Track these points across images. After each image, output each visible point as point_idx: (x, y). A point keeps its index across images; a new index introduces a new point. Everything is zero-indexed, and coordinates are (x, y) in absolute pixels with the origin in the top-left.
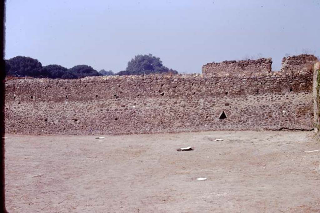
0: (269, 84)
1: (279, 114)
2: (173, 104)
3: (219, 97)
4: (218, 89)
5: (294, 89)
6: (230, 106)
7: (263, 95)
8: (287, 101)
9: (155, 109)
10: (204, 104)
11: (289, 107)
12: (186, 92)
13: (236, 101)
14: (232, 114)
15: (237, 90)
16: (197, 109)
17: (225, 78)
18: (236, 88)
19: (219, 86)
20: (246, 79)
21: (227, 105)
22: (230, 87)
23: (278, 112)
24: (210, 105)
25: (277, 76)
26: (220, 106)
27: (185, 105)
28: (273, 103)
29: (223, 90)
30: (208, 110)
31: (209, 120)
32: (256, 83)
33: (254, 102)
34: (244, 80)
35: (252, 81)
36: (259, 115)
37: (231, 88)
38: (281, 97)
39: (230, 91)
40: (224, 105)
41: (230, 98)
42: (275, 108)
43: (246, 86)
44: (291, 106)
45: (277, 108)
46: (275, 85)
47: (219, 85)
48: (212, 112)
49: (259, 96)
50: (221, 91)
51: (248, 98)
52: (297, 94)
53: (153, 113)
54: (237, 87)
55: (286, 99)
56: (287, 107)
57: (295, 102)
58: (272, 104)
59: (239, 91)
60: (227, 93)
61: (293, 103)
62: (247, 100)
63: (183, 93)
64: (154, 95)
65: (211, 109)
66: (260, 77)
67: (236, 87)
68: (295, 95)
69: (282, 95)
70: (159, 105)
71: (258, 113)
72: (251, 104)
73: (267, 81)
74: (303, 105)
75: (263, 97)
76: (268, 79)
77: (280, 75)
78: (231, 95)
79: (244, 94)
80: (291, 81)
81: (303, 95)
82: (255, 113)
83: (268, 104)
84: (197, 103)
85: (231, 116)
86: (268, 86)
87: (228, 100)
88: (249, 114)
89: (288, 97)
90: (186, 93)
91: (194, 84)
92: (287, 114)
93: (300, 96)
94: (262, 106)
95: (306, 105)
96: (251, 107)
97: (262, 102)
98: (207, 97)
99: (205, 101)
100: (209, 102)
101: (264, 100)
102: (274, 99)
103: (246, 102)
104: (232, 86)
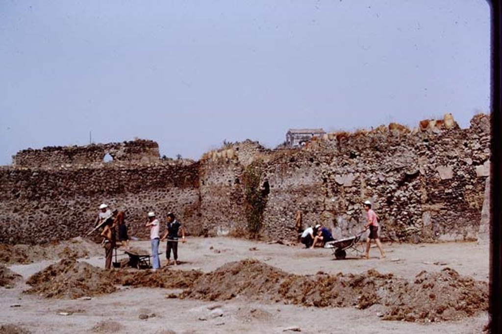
0: (151, 177)
2: (33, 210)
4: (92, 185)
5: (180, 184)
7: (145, 193)
8: (172, 200)
9: (8, 218)
10: (75, 208)
11: (174, 207)
12: (50, 191)
13: (114, 202)
15: (116, 187)
16: (66, 215)
17: (100, 171)
18: (113, 185)
19: (93, 181)
20: (126, 172)
23: (163, 214)
24: (82, 210)
25: (159, 167)
26: (95, 210)
27: (49, 210)
28: (158, 203)
29: (98, 187)
30: (80, 216)
31: (81, 231)
32: (137, 176)
33: (136, 202)
34: (123, 172)
35: (132, 174)
36: (141, 220)
37: (108, 184)
38: (166, 194)
39: (107, 188)
41: (107, 198)
42: (159, 209)
43: (125, 181)
44: (177, 206)
45: (162, 209)
46: (158, 180)
47: (93, 179)
48: (85, 219)
49: (141, 194)
50: (96, 188)
51: (128, 197)
52: (183, 191)
53: (5, 224)
54: (115, 183)
55: (170, 197)
56: (172, 208)
57: (180, 200)
58: (155, 204)
59: (118, 189)
60: (103, 191)
61: (179, 202)
62: (127, 199)
63: (46, 193)
64: (5, 197)
65: (84, 215)
66: (141, 169)
67: (113, 183)
68: (181, 191)
69: (166, 192)
70: (14, 212)
71: (141, 217)
72: (132, 205)
73: (149, 174)
74: (189, 205)
75: (145, 196)
76: (150, 171)
77: (162, 166)
78: (108, 193)
79: (123, 192)
80: (175, 174)
81: (189, 191)
82: (138, 217)
83: (152, 205)
84: (66, 206)
86: (151, 181)
88: (130, 220)
89: (173, 195)
90: (49, 193)
93: (186, 193)
94: (145, 207)
95: (192, 204)
96: (132, 209)
97: (145, 202)
98: (78, 198)
99: (76, 204)
100: (81, 205)
101: (147, 200)
102: (158, 197)
103: (127, 203)
104: (109, 182)
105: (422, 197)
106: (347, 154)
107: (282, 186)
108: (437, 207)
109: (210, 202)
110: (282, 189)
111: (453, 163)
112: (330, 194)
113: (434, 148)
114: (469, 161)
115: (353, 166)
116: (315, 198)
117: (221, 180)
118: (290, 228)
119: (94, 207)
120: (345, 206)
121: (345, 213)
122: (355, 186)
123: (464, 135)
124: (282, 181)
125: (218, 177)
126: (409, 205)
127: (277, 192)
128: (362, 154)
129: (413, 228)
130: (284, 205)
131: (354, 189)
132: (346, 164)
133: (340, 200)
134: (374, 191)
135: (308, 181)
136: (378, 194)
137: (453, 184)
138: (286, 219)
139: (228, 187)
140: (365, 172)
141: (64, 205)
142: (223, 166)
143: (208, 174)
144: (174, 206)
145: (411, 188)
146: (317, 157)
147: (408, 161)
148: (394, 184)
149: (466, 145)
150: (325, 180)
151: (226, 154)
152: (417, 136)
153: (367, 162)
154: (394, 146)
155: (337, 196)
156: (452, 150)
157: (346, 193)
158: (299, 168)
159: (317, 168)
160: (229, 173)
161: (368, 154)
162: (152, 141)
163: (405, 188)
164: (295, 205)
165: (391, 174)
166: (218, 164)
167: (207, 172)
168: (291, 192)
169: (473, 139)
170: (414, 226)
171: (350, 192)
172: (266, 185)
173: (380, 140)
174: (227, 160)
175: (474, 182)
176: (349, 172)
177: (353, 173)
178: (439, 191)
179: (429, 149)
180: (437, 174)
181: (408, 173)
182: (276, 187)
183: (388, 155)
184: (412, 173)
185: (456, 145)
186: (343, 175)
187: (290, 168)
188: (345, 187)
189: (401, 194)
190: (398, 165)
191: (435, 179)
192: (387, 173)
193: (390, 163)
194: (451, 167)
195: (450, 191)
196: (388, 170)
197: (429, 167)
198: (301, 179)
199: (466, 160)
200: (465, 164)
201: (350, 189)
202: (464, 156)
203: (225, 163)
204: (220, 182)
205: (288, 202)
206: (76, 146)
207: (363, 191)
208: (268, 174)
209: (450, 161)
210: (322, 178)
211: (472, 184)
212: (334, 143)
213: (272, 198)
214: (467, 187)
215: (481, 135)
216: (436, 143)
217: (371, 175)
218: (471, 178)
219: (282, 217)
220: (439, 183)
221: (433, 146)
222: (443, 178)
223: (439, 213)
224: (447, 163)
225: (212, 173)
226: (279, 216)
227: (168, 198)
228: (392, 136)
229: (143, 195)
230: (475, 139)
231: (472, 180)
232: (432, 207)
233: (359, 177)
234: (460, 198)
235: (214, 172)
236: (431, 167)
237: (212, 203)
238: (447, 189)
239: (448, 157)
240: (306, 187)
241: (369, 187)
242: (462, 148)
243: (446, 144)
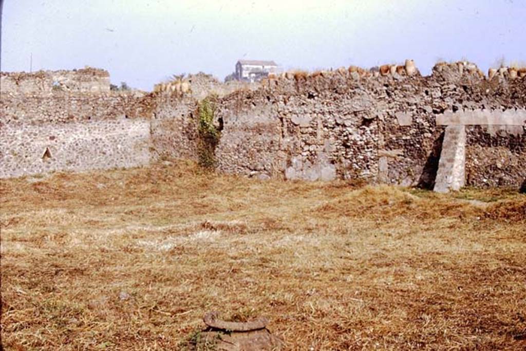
0: (102, 108)
1: (114, 150)
3: (42, 126)
4: (41, 115)
5: (130, 115)
6: (55, 140)
7: (95, 124)
8: (122, 132)
10: (23, 137)
11: (124, 140)
13: (63, 132)
14: (59, 152)
15: (65, 117)
16: (14, 145)
17: (50, 100)
18: (63, 115)
20: (76, 102)
21: (52, 138)
22: (55, 113)
23: (112, 147)
24: (30, 140)
25: (111, 98)
26: (43, 140)
28: (108, 135)
29: (47, 117)
30: (28, 146)
31: (28, 161)
32: (87, 106)
33: (85, 134)
34: (73, 102)
35: (82, 104)
36: (90, 152)
37: (57, 114)
38: (116, 126)
39: (56, 118)
40: (48, 138)
41: (56, 128)
42: (109, 141)
43: (75, 111)
44: (127, 139)
45: (111, 141)
47: (41, 109)
48: (33, 149)
49: (90, 125)
50: (45, 118)
51: (77, 128)
52: (134, 123)
54: (65, 113)
55: (121, 129)
56: (122, 141)
57: (131, 133)
58: (105, 136)
59: (67, 119)
60: (52, 121)
61: (129, 135)
62: (76, 130)
65: (31, 146)
66: (92, 99)
67: (63, 113)
68: (132, 123)
69: (116, 124)
71: (89, 149)
72: (81, 136)
73: (100, 104)
74: (140, 138)
75: (95, 127)
76: (101, 101)
78: (57, 123)
79: (73, 122)
80: (126, 105)
81: (140, 123)
82: (86, 149)
83: (101, 137)
84: (14, 135)
85: (57, 154)
86: (101, 112)
87: (54, 132)
88: (79, 151)
89: (123, 127)
91: (8, 108)
92: (123, 150)
93: (137, 125)
94: (94, 139)
95: (143, 137)
96: (81, 141)
97: (94, 133)
98: (26, 127)
99: (24, 134)
100: (29, 135)
101: (97, 131)
102: (108, 129)
103: (76, 134)
104: (58, 112)
105: (379, 142)
106: (305, 94)
107: (236, 123)
108: (394, 153)
109: (161, 135)
110: (236, 126)
111: (413, 110)
112: (286, 134)
113: (393, 93)
114: (429, 109)
115: (311, 107)
116: (269, 137)
117: (174, 113)
118: (243, 166)
119: (42, 137)
120: (301, 147)
121: (301, 154)
122: (312, 127)
123: (425, 81)
124: (237, 118)
125: (170, 110)
126: (366, 150)
127: (231, 129)
128: (320, 95)
129: (369, 173)
130: (237, 143)
131: (311, 130)
132: (303, 104)
133: (295, 141)
134: (331, 133)
135: (264, 119)
136: (335, 137)
137: (411, 132)
138: (239, 157)
139: (180, 121)
140: (323, 113)
141: (11, 134)
142: (177, 99)
143: (160, 107)
144: (124, 138)
145: (369, 132)
146: (274, 95)
147: (367, 105)
148: (352, 128)
149: (427, 92)
150: (281, 119)
151: (181, 87)
152: (378, 80)
153: (325, 103)
154: (352, 89)
155: (292, 136)
156: (412, 97)
157: (302, 133)
158: (255, 105)
159: (273, 106)
160: (183, 107)
161: (326, 96)
162: (103, 70)
163: (362, 131)
164: (249, 142)
165: (349, 117)
166: (172, 97)
167: (159, 105)
168: (245, 130)
169: (434, 87)
170: (370, 171)
171: (306, 133)
172: (221, 120)
173: (339, 82)
174: (181, 93)
175: (433, 131)
176: (306, 113)
177: (311, 114)
178: (396, 137)
179: (388, 94)
180: (395, 120)
181: (366, 117)
182: (230, 124)
183: (347, 98)
184: (370, 118)
185: (416, 92)
186: (299, 115)
187: (246, 105)
188: (300, 128)
189: (358, 137)
190: (356, 109)
191: (393, 125)
192: (345, 115)
193: (348, 106)
194: (410, 114)
195: (408, 138)
196: (346, 113)
197: (388, 113)
198: (257, 117)
199: (426, 108)
200: (425, 111)
201: (307, 130)
202: (424, 103)
203: (178, 96)
204: (172, 116)
205: (242, 140)
206: (24, 72)
207: (320, 133)
208: (223, 110)
209: (410, 107)
210: (278, 116)
211: (431, 132)
212: (292, 82)
213: (226, 134)
214: (426, 135)
215: (442, 83)
216: (396, 89)
217: (328, 117)
218: (430, 126)
219: (235, 155)
220: (398, 129)
221: (393, 92)
222: (401, 125)
223: (395, 160)
224: (407, 109)
225: (165, 106)
226: (233, 153)
227: (119, 131)
228: (352, 79)
229: (93, 126)
230: (437, 87)
231: (431, 129)
232: (389, 152)
233: (315, 118)
234: (419, 146)
235: (167, 105)
236: (390, 113)
237: (163, 136)
238: (404, 135)
239: (408, 103)
240: (261, 125)
241: (325, 129)
242: (422, 96)
243: (406, 91)
